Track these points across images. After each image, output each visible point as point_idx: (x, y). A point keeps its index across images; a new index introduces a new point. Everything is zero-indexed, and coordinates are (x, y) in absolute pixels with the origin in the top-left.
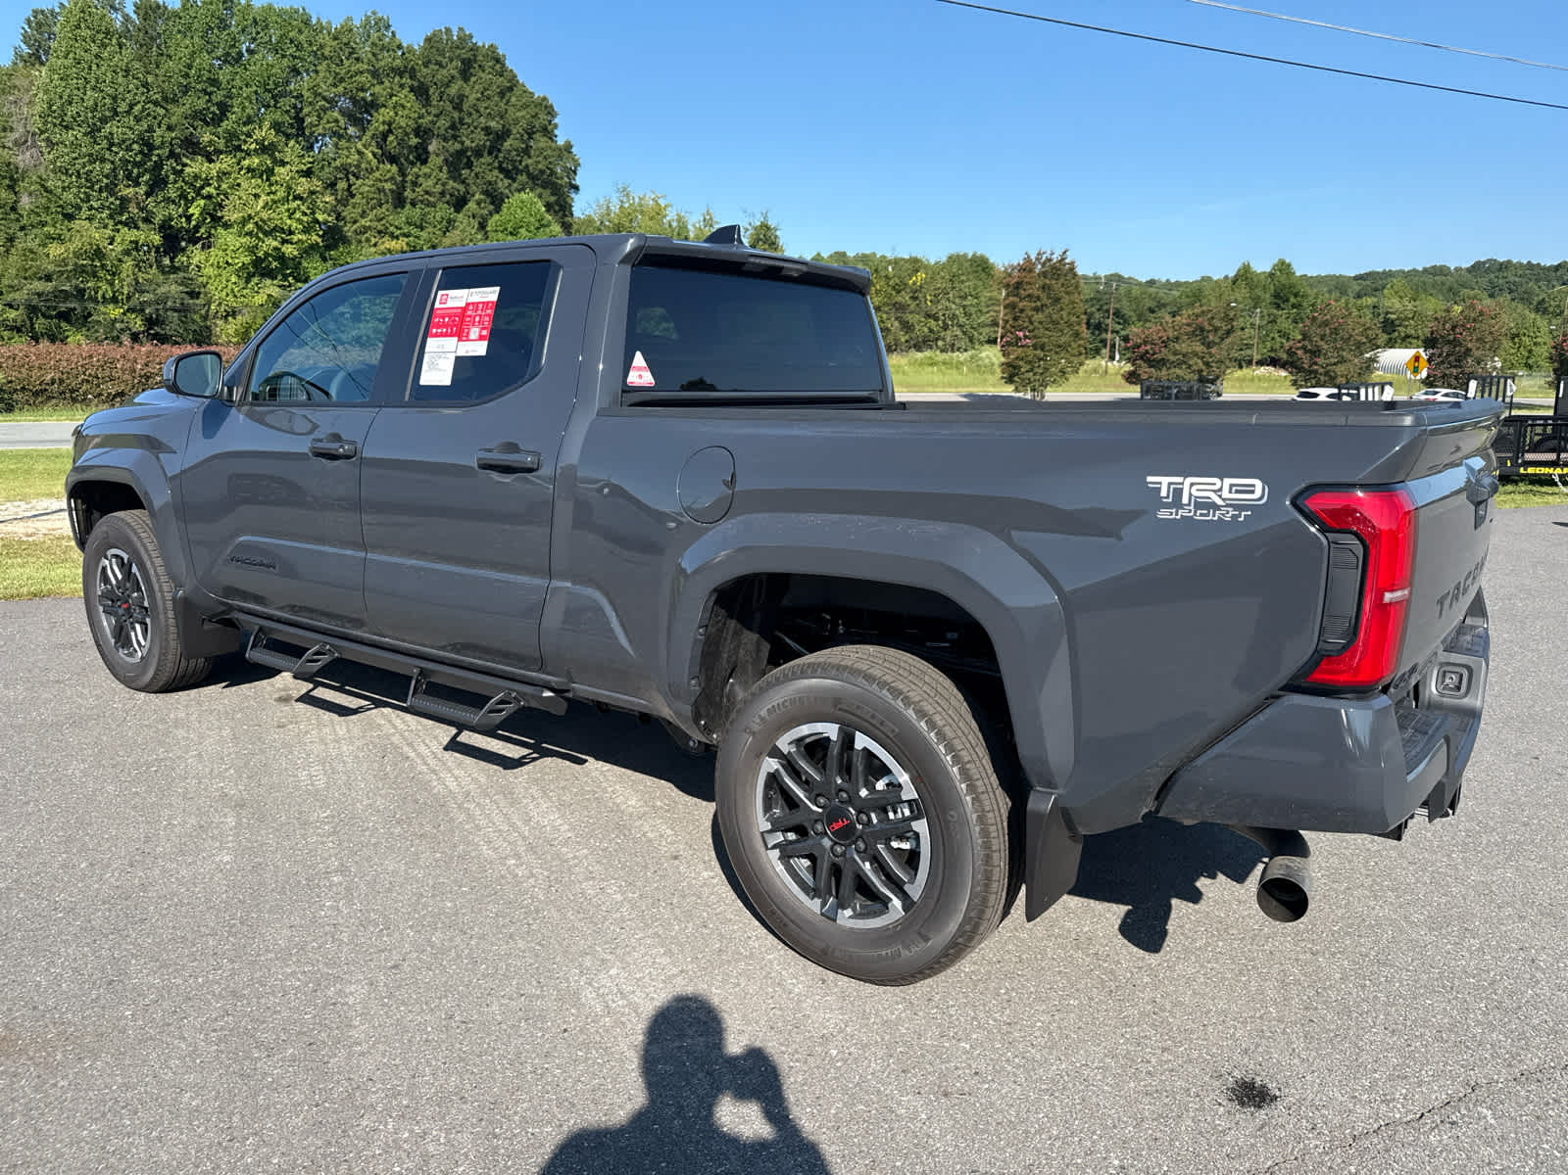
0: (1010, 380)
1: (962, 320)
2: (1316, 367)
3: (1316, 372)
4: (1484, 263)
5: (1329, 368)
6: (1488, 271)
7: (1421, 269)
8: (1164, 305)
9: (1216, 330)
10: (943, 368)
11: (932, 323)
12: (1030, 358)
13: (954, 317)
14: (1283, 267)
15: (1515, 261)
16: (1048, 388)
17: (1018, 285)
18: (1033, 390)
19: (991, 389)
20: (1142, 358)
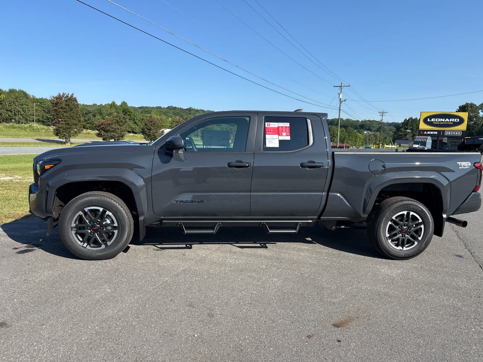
0: (57, 135)
1: (22, 113)
2: (151, 133)
3: (151, 135)
4: (170, 107)
5: (154, 134)
6: (171, 109)
7: (155, 107)
8: (90, 112)
9: (122, 122)
10: (19, 129)
11: (10, 113)
12: (65, 128)
13: (19, 111)
14: (124, 103)
15: (177, 107)
16: (71, 138)
17: (57, 104)
18: (66, 138)
19: (44, 137)
20: (102, 129)
